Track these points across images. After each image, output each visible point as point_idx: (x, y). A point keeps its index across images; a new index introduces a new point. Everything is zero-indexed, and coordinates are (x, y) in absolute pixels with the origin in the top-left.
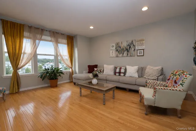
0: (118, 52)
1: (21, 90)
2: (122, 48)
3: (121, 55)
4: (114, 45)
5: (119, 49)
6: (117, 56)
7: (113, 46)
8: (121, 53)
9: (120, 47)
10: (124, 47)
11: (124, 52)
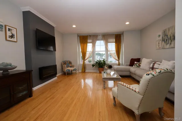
0: (165, 42)
1: (86, 71)
2: (169, 37)
3: (168, 46)
4: (161, 33)
5: (166, 38)
6: (164, 48)
7: (159, 36)
8: (168, 43)
9: (167, 36)
10: (172, 35)
11: (171, 41)
